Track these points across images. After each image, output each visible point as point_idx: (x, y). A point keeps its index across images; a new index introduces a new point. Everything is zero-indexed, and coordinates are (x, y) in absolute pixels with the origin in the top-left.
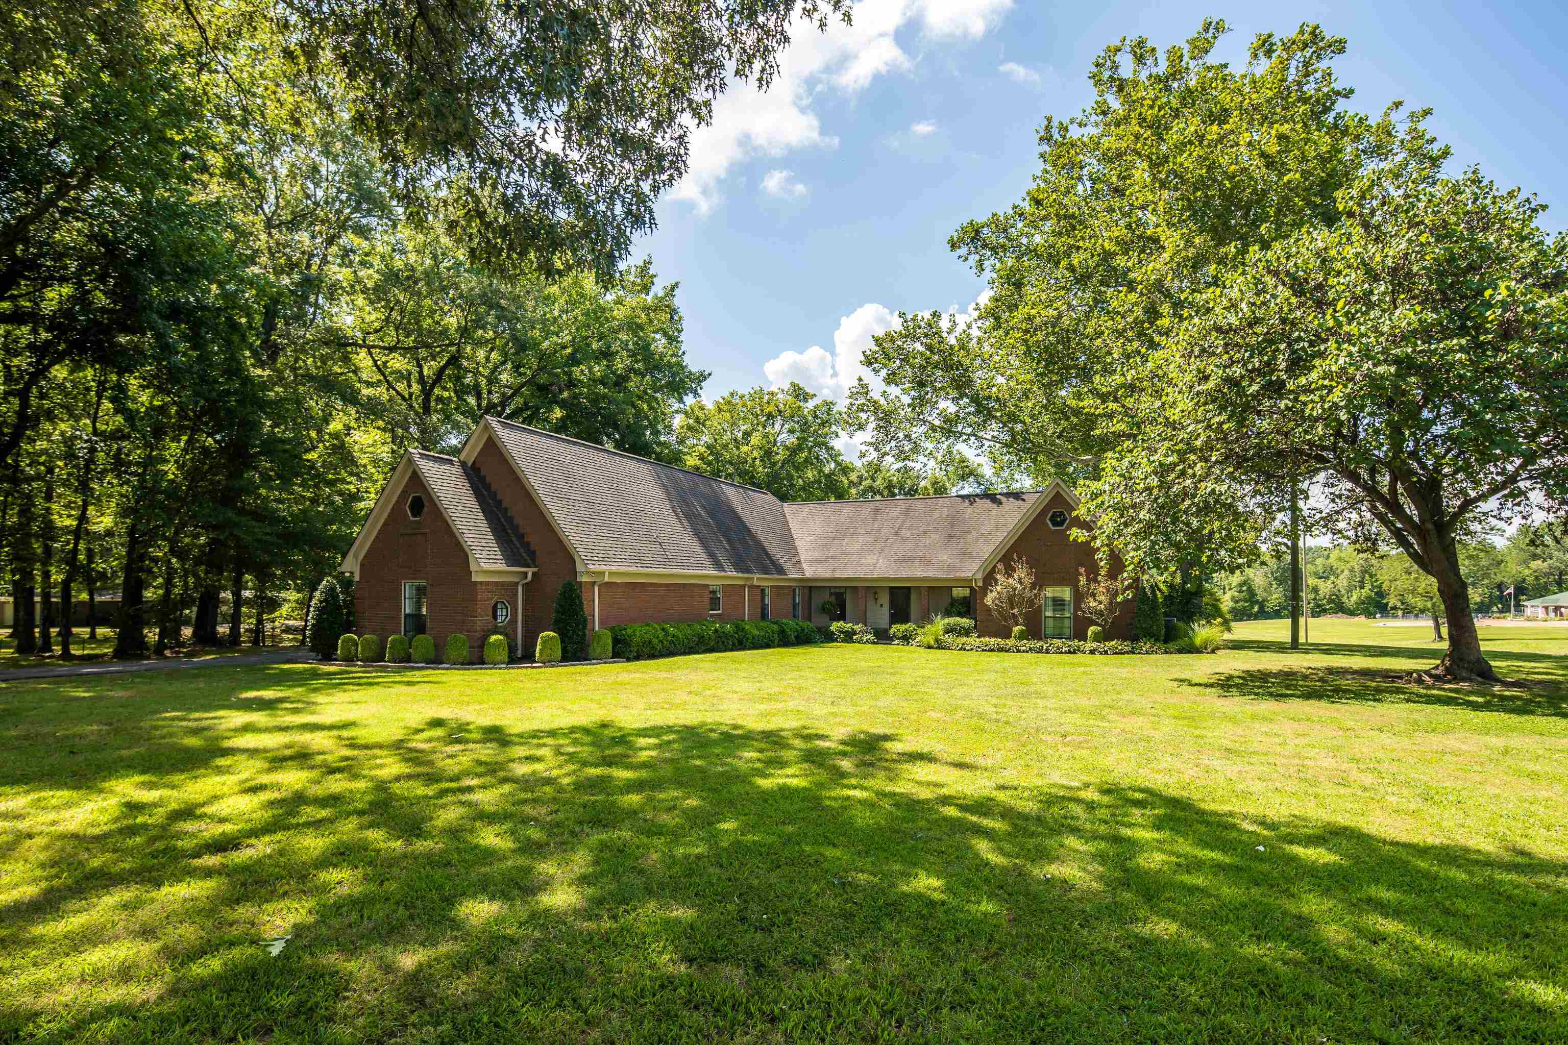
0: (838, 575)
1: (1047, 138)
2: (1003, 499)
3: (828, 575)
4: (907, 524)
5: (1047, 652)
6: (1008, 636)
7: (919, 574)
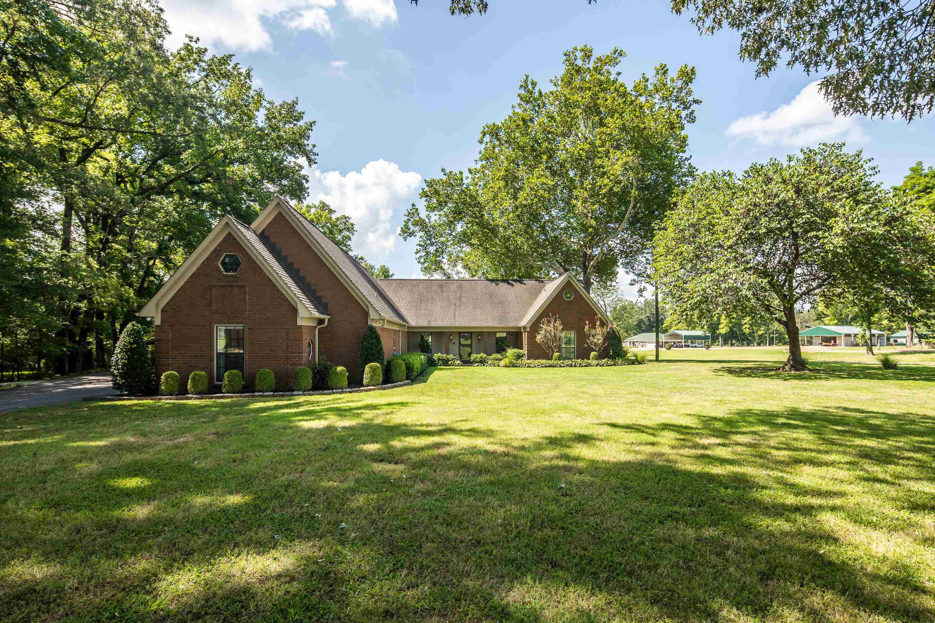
0: (433, 324)
1: (524, 86)
2: (514, 283)
3: (425, 324)
4: (464, 295)
5: (575, 366)
6: (550, 358)
7: (484, 324)
